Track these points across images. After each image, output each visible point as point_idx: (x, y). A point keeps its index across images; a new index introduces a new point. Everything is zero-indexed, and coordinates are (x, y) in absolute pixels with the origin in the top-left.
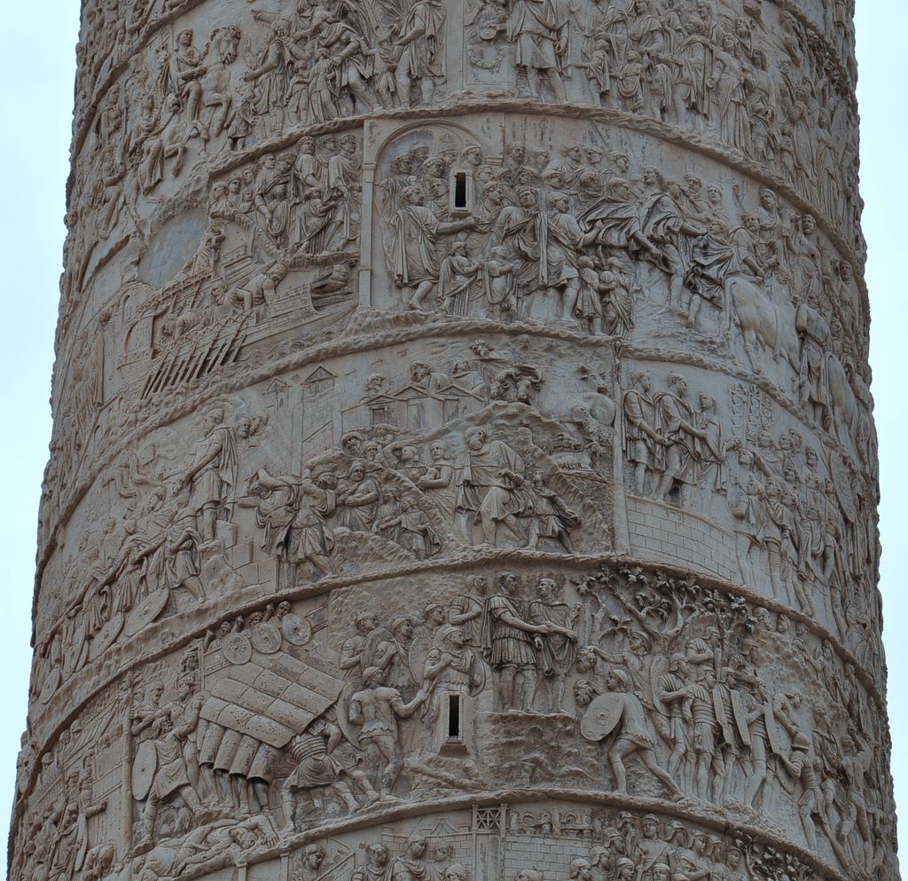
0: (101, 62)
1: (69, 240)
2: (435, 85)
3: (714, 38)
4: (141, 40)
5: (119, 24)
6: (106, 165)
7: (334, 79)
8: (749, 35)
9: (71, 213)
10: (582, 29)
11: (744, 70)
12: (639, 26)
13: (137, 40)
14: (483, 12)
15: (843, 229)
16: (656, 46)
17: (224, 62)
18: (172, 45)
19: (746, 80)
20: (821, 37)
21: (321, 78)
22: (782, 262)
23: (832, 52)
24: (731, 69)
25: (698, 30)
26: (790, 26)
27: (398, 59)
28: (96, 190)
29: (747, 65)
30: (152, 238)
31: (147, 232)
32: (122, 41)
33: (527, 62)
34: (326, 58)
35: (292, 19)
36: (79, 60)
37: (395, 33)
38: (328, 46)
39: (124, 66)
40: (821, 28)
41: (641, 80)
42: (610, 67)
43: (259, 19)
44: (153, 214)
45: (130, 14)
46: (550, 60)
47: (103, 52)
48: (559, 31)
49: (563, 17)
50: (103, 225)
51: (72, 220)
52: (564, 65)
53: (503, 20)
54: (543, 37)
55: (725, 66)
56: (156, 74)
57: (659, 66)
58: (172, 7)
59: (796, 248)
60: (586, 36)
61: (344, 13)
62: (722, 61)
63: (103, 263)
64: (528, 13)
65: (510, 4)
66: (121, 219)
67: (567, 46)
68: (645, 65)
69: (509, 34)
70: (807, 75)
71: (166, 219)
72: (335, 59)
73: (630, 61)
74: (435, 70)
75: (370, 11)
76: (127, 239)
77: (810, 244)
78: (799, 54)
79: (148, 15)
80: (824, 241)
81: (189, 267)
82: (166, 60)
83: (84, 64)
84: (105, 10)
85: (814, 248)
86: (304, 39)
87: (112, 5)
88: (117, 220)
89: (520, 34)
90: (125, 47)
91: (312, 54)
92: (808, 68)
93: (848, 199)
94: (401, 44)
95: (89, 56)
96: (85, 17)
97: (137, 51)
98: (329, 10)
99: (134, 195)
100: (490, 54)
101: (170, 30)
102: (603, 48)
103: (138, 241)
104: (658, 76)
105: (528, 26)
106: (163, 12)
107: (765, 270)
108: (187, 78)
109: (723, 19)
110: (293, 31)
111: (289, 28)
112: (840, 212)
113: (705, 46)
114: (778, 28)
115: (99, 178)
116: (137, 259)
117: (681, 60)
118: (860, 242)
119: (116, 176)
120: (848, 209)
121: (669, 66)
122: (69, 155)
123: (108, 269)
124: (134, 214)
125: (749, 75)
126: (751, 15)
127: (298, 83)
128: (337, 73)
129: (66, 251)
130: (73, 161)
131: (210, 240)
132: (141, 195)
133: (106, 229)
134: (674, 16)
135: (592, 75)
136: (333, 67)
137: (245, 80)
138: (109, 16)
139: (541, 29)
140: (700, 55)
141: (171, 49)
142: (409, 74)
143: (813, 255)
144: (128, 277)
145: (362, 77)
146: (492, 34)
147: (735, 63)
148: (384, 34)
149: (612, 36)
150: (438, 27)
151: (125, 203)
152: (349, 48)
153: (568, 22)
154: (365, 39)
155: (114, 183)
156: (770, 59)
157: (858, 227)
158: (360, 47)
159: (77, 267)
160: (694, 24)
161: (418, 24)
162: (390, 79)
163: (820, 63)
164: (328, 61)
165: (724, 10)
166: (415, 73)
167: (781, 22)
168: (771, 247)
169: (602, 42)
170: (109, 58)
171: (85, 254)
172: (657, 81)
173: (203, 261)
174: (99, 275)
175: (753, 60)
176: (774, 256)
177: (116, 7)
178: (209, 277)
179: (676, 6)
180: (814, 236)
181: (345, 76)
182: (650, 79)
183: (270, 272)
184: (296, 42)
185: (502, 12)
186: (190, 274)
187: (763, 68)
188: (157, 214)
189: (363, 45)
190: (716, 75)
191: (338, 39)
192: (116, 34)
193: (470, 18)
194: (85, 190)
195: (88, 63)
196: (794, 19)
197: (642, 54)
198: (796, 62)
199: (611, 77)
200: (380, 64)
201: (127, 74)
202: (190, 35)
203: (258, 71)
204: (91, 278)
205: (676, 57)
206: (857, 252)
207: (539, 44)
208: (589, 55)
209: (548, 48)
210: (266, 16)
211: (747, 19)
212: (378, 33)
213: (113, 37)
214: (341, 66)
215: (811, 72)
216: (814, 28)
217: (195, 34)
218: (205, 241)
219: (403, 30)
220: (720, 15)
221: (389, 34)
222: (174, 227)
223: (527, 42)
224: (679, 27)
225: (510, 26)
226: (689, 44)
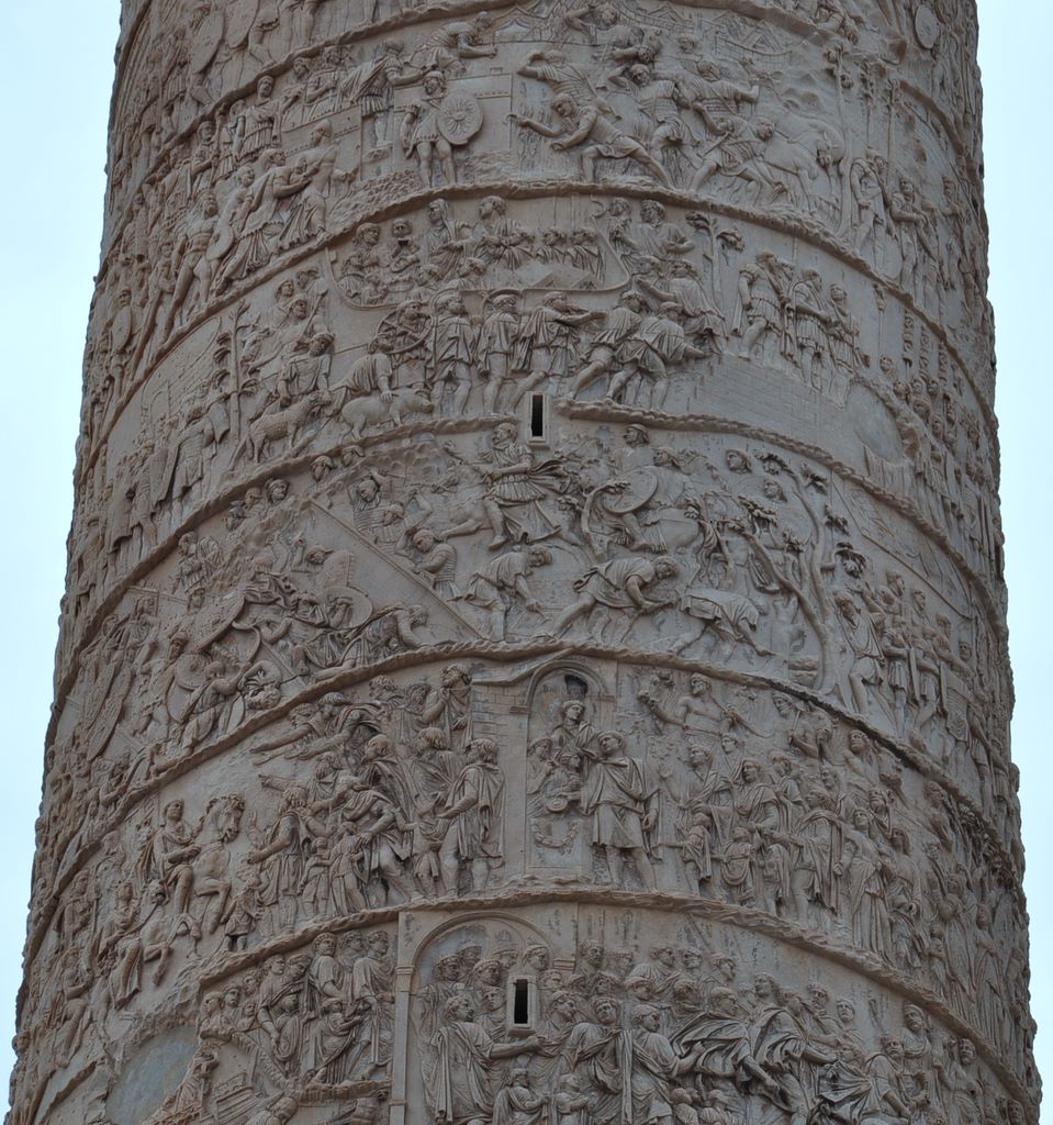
0: (67, 842)
1: (18, 1069)
2: (489, 868)
3: (843, 814)
4: (118, 813)
5: (91, 794)
6: (68, 972)
7: (361, 860)
8: (887, 811)
9: (21, 1035)
10: (676, 800)
11: (881, 854)
12: (748, 797)
13: (113, 814)
14: (552, 778)
15: (1010, 1058)
16: (769, 822)
17: (222, 840)
18: (158, 820)
19: (883, 866)
20: (978, 815)
21: (344, 860)
22: (934, 1100)
23: (992, 834)
24: (864, 852)
25: (823, 803)
26: (939, 799)
27: (443, 836)
28: (55, 1004)
29: (885, 848)
30: (124, 1065)
31: (118, 1057)
32: (94, 815)
33: (606, 840)
34: (351, 834)
35: (310, 786)
36: (38, 840)
37: (440, 803)
38: (354, 820)
39: (95, 847)
40: (977, 803)
41: (751, 864)
42: (712, 848)
43: (268, 786)
44: (127, 1033)
45: (105, 781)
46: (635, 837)
47: (69, 830)
48: (646, 802)
49: (652, 785)
50: (63, 1050)
51: (23, 1044)
52: (653, 845)
53: (576, 788)
54: (627, 809)
55: (857, 848)
56: (135, 856)
57: (774, 847)
58: (158, 772)
59: (951, 1082)
60: (680, 808)
61: (375, 779)
62: (853, 842)
63: (61, 1099)
64: (608, 778)
65: (585, 768)
66: (87, 1041)
67: (656, 821)
68: (756, 846)
69: (584, 805)
70: (961, 861)
71: (144, 1041)
72: (363, 835)
73: (736, 840)
74: (489, 849)
75: (408, 775)
76: (93, 1066)
77: (968, 1077)
78: (950, 835)
79: (128, 783)
80: (987, 1074)
81: (171, 1102)
82: (149, 838)
83: (45, 844)
84: (73, 777)
85: (974, 1083)
86: (324, 810)
87: (83, 771)
88: (81, 1042)
89: (597, 805)
90: (97, 823)
91: (335, 830)
92: (962, 853)
93: (1017, 1020)
94: (446, 817)
95: (52, 835)
96: (48, 786)
97: (113, 827)
98: (356, 775)
99: (103, 1010)
100: (560, 830)
101: (156, 801)
102: (702, 823)
103: (106, 1069)
104: (772, 860)
105: (608, 795)
106: (148, 778)
107: (912, 1110)
108: (175, 861)
109: (854, 790)
110: (311, 800)
111: (306, 797)
112: (1006, 1037)
113: (832, 823)
114: (923, 803)
115: (59, 989)
116: (104, 1092)
117: (801, 840)
118: (1034, 1077)
119: (81, 986)
120: (1017, 1033)
121: (787, 847)
122: (22, 959)
123: (68, 1106)
124: (102, 1034)
125: (887, 860)
126: (889, 786)
127: (317, 865)
128: (366, 853)
129: (13, 1083)
130: (27, 967)
131: (199, 1067)
132: (112, 1011)
133: (66, 1054)
134: (792, 784)
135: (688, 856)
136: (360, 846)
137: (249, 862)
138: (78, 785)
139: (624, 799)
140: (825, 834)
141: (155, 824)
142: (457, 854)
143: (973, 1092)
144: (92, 1116)
145: (397, 858)
146: (563, 804)
147: (869, 845)
148: (425, 804)
149: (713, 808)
150: (493, 795)
151: (91, 1020)
152: (381, 822)
153: (658, 790)
154: (402, 811)
155: (78, 995)
156: (913, 840)
157: (1030, 1057)
158: (395, 820)
159: (26, 1104)
160: (818, 795)
161: (469, 791)
162: (433, 860)
163: (977, 847)
164: (355, 839)
165: (855, 779)
166: (464, 853)
167: (927, 795)
168: (919, 1079)
169: (701, 816)
170: (78, 836)
171: (38, 1087)
172: (771, 866)
173: (188, 1096)
174: (55, 1115)
175: (892, 841)
176: (923, 1093)
177: (88, 774)
178: (197, 1115)
179: (794, 773)
180: (974, 1067)
181: (375, 857)
182: (761, 863)
183: (275, 1107)
184: (315, 814)
185: (575, 778)
186: (173, 1111)
187: (905, 852)
188: (132, 1034)
189: (400, 818)
190: (846, 859)
191: (368, 811)
192: (87, 807)
193: (534, 784)
194: (41, 1005)
195: (50, 842)
196: (944, 792)
197: (752, 832)
198: (946, 845)
199: (712, 859)
200: (420, 842)
201: (100, 856)
202: (180, 806)
203: (265, 851)
204: (44, 1119)
205: (795, 836)
206: (1029, 1090)
207: (622, 818)
208: (685, 832)
209: (633, 823)
210: (276, 782)
211: (883, 790)
212: (418, 803)
213: (82, 810)
214: (372, 844)
215: (966, 858)
216: (968, 804)
217: (187, 805)
218: (193, 1067)
219: (450, 799)
220: (849, 784)
221: (433, 803)
222: (153, 1051)
223: (606, 815)
224: (799, 799)
225: (585, 794)
226: (811, 820)
